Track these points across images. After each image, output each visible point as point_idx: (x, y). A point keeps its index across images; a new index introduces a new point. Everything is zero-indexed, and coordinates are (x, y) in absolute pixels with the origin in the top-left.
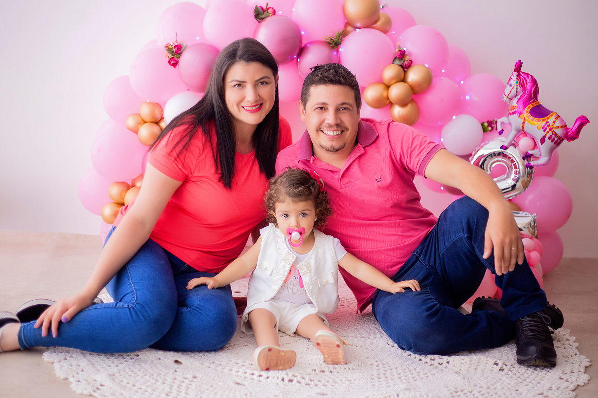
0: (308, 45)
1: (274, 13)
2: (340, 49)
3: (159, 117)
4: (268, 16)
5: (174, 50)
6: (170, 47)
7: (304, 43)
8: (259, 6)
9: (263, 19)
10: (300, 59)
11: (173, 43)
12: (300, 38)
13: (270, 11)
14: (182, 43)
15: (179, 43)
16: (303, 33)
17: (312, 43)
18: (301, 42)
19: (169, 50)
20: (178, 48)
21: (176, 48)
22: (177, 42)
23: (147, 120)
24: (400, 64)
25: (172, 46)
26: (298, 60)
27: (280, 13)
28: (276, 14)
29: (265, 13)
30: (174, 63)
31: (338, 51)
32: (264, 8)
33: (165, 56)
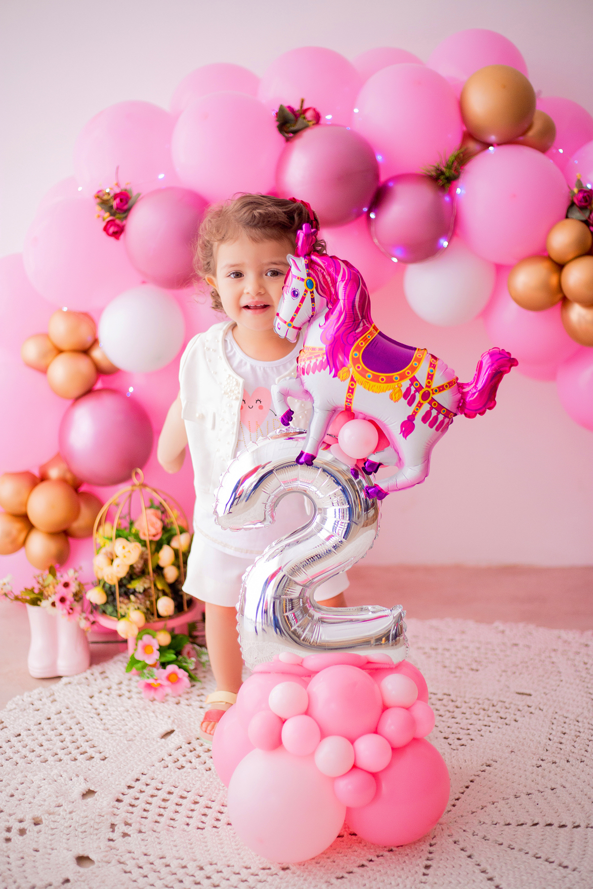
0: (391, 184)
1: (317, 118)
2: (458, 191)
3: (88, 339)
4: (306, 127)
5: (114, 203)
6: (106, 197)
7: (383, 178)
8: (286, 104)
9: (296, 132)
10: (376, 215)
11: (109, 189)
12: (374, 169)
13: (309, 114)
14: (128, 187)
15: (123, 187)
16: (379, 158)
17: (399, 178)
18: (377, 176)
19: (104, 203)
20: (121, 200)
21: (118, 200)
22: (118, 185)
23: (64, 346)
24: (584, 218)
25: (109, 194)
26: (372, 216)
27: (329, 117)
28: (322, 121)
29: (300, 119)
30: (115, 230)
31: (451, 193)
32: (296, 107)
33: (96, 215)
